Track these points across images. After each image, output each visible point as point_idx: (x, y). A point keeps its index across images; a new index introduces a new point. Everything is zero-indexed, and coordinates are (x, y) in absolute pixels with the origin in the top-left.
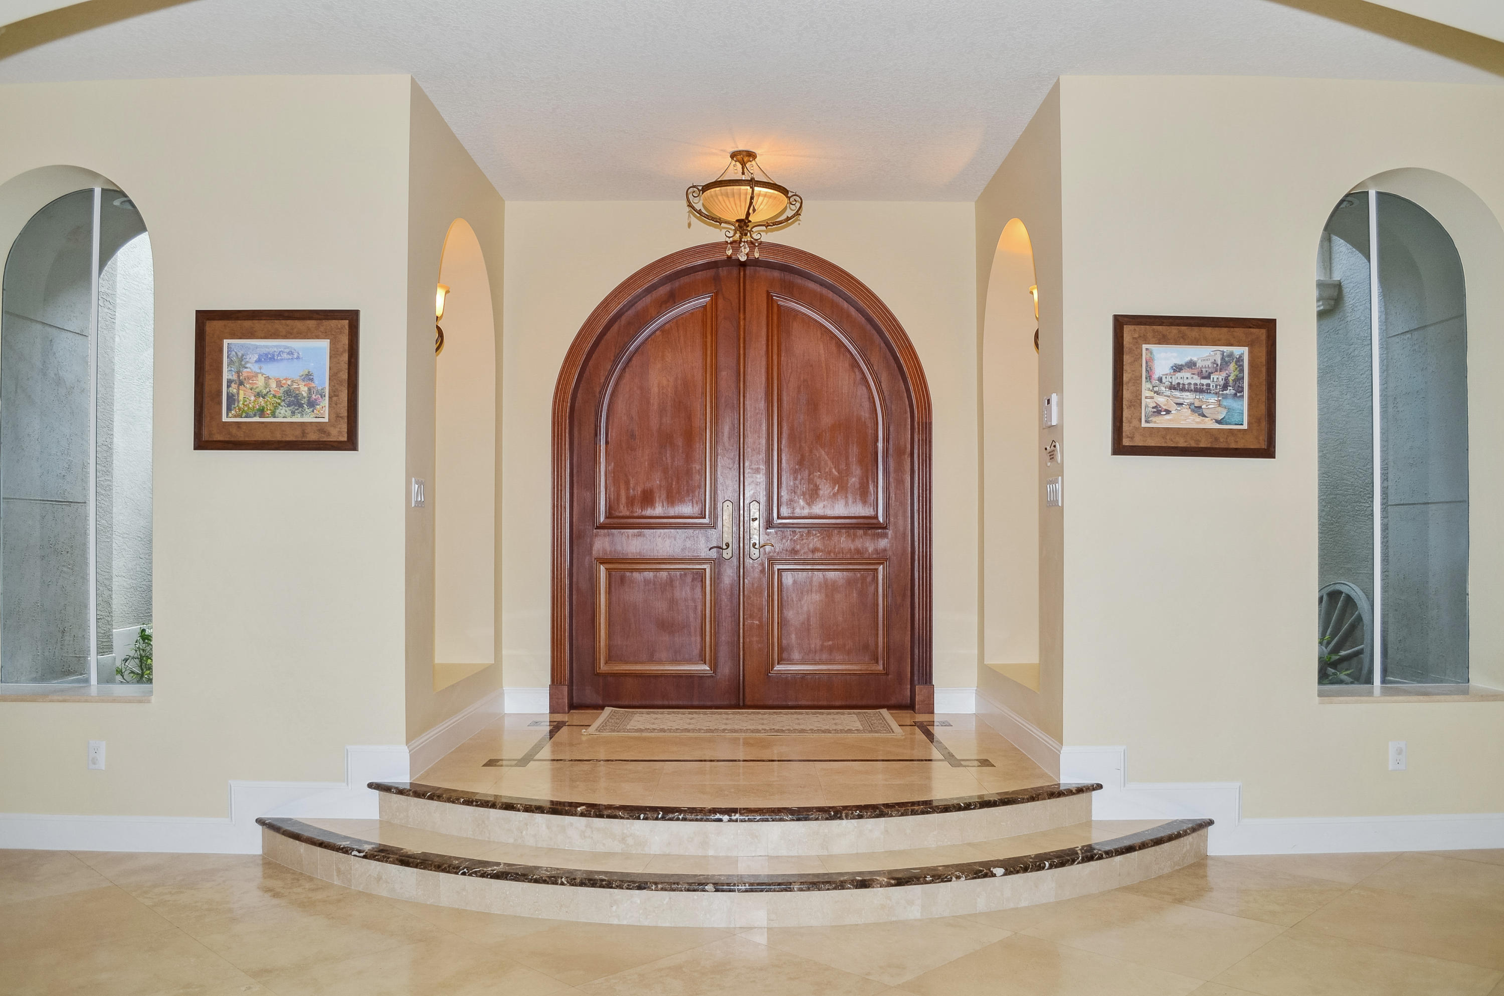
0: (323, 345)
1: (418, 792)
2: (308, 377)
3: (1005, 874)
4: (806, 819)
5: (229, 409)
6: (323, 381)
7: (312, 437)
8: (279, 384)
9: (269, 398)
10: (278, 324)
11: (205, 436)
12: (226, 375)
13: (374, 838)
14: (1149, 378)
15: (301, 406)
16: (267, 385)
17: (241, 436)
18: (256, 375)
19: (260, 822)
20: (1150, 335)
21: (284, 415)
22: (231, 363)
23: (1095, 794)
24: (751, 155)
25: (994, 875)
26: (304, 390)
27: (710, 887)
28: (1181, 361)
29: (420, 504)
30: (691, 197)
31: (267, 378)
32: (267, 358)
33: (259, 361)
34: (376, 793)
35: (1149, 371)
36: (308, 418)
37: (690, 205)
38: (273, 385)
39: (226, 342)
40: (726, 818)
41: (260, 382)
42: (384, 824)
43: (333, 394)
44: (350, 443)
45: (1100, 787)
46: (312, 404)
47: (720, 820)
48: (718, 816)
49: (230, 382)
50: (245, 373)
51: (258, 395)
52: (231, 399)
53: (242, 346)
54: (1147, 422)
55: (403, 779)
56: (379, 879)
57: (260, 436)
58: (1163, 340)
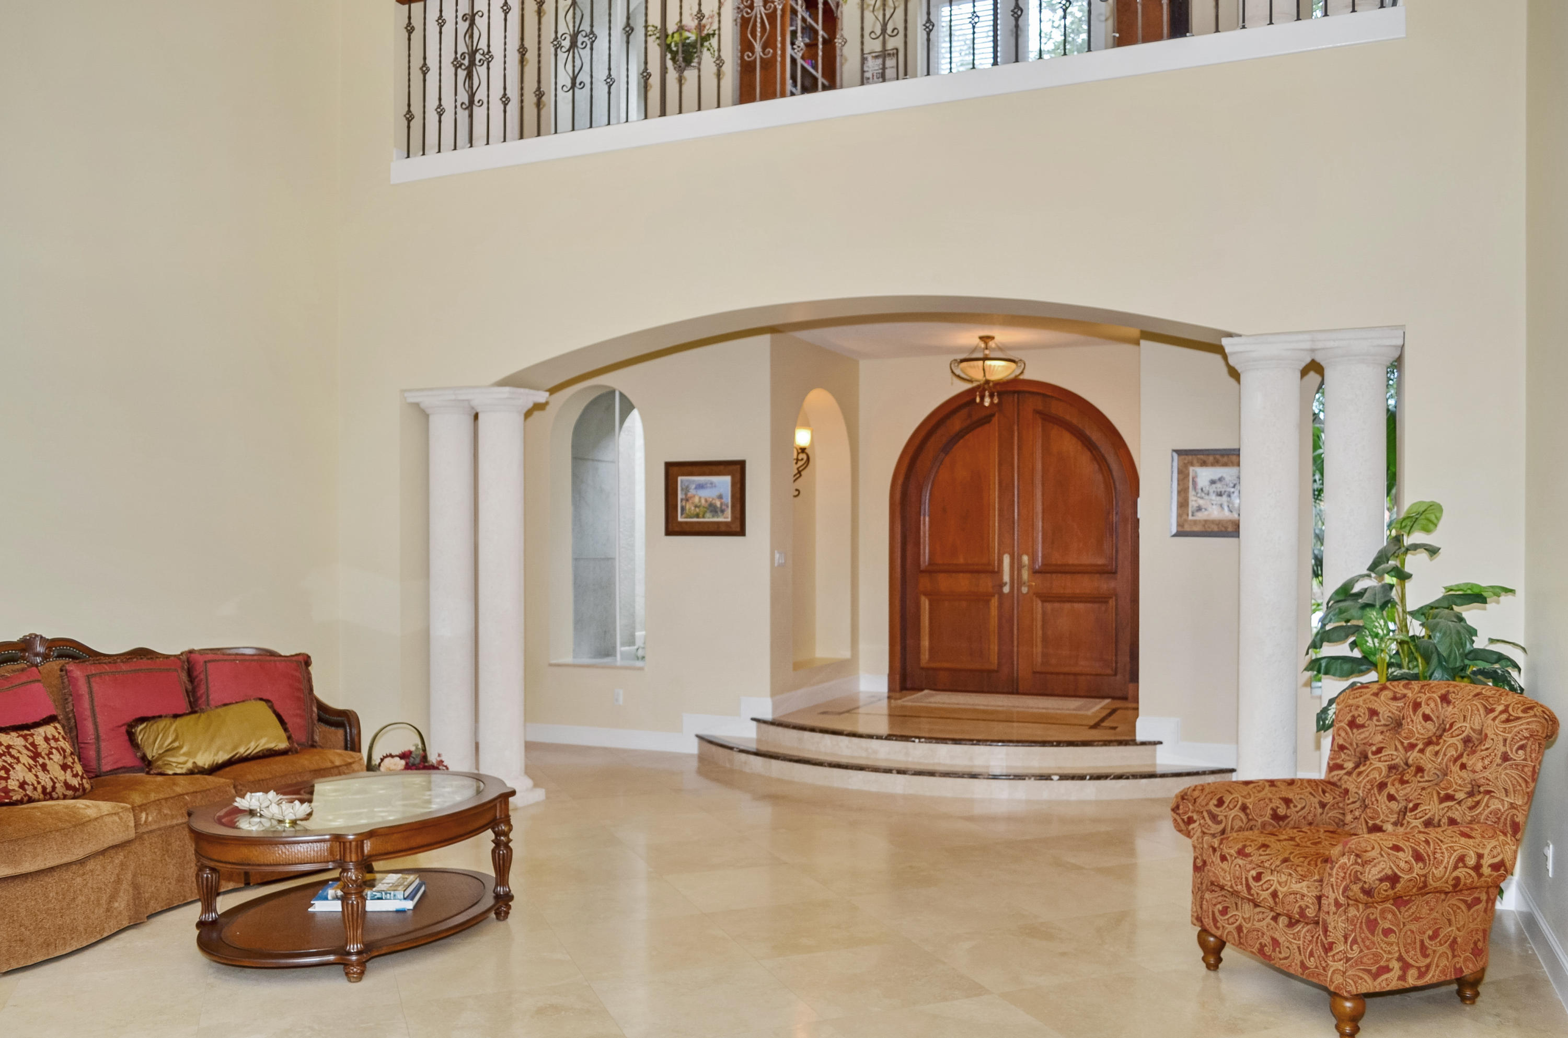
0: (727, 479)
1: (773, 723)
2: (720, 497)
3: (1059, 780)
4: (960, 744)
5: (682, 514)
6: (728, 499)
7: (723, 529)
8: (706, 501)
9: (701, 508)
10: (705, 469)
11: (670, 529)
12: (680, 496)
13: (753, 746)
14: (1195, 488)
15: (716, 512)
16: (700, 501)
17: (687, 529)
18: (694, 496)
19: (697, 736)
20: (1195, 461)
21: (709, 518)
22: (682, 489)
23: (1158, 746)
24: (992, 338)
25: (1052, 779)
26: (718, 504)
27: (894, 772)
28: (1216, 477)
29: (780, 565)
30: (953, 366)
31: (700, 498)
32: (700, 486)
33: (696, 488)
34: (754, 723)
35: (1195, 483)
36: (721, 519)
37: (953, 372)
38: (703, 501)
39: (680, 478)
40: (917, 740)
41: (696, 500)
42: (759, 741)
43: (733, 506)
44: (741, 532)
45: (1160, 743)
46: (723, 511)
47: (914, 741)
48: (913, 739)
49: (682, 500)
50: (689, 494)
51: (696, 506)
52: (683, 509)
53: (687, 481)
54: (1193, 515)
55: (769, 716)
56: (745, 763)
57: (697, 529)
58: (1204, 464)
